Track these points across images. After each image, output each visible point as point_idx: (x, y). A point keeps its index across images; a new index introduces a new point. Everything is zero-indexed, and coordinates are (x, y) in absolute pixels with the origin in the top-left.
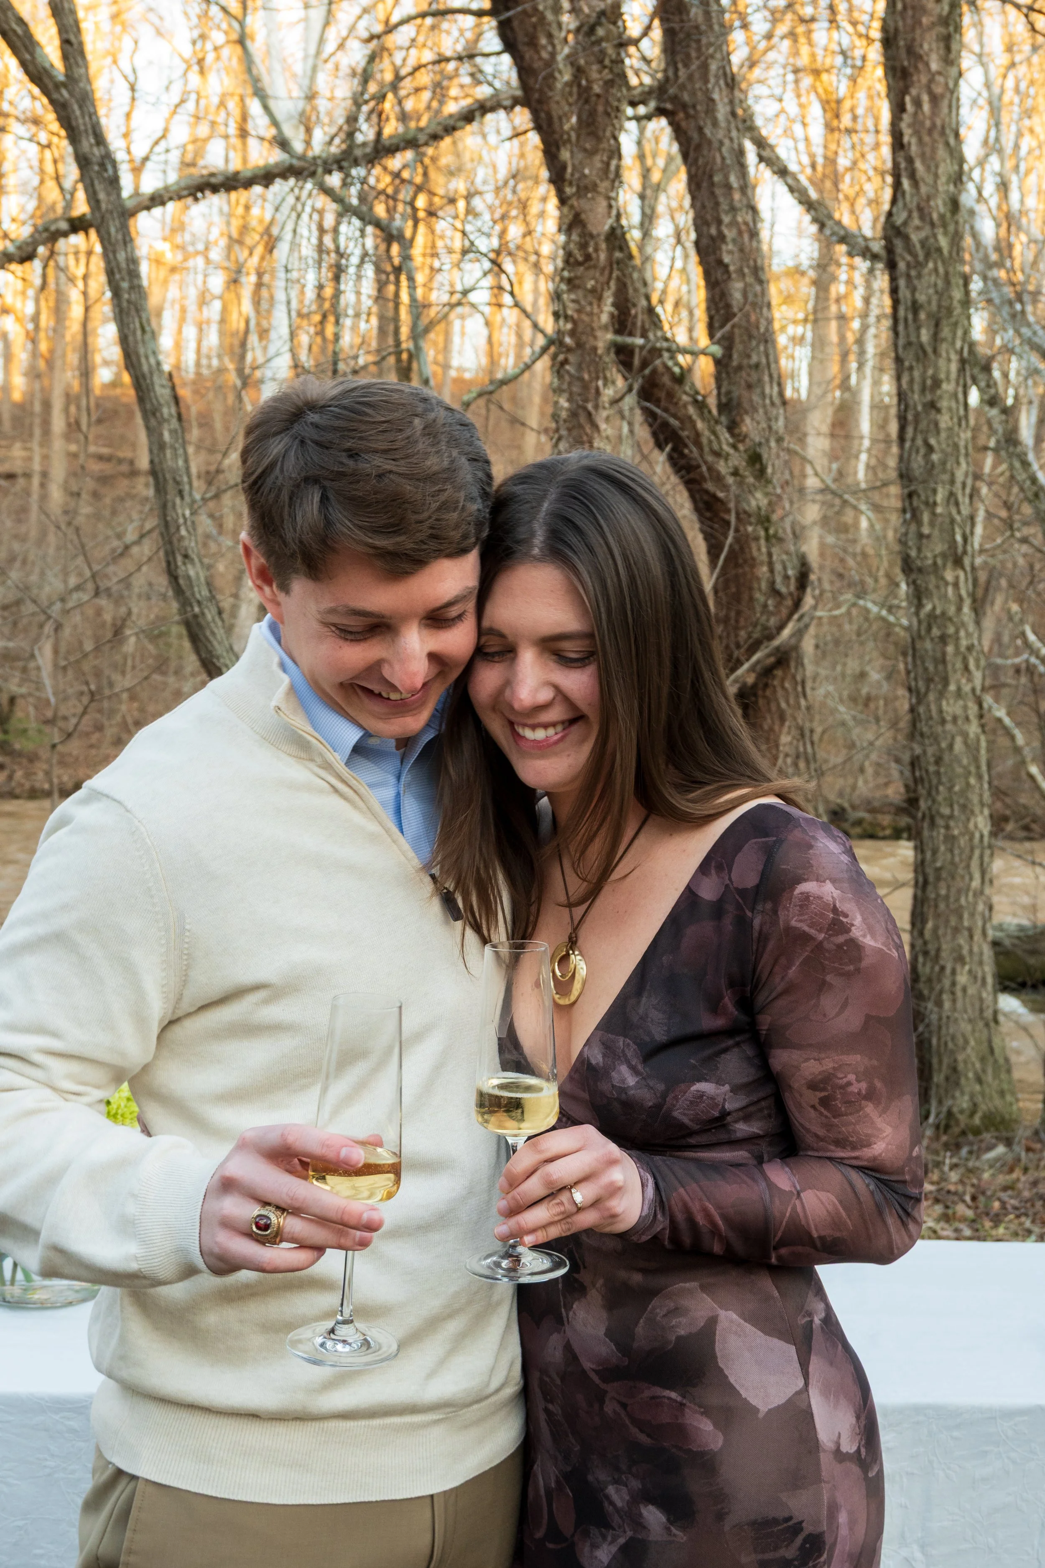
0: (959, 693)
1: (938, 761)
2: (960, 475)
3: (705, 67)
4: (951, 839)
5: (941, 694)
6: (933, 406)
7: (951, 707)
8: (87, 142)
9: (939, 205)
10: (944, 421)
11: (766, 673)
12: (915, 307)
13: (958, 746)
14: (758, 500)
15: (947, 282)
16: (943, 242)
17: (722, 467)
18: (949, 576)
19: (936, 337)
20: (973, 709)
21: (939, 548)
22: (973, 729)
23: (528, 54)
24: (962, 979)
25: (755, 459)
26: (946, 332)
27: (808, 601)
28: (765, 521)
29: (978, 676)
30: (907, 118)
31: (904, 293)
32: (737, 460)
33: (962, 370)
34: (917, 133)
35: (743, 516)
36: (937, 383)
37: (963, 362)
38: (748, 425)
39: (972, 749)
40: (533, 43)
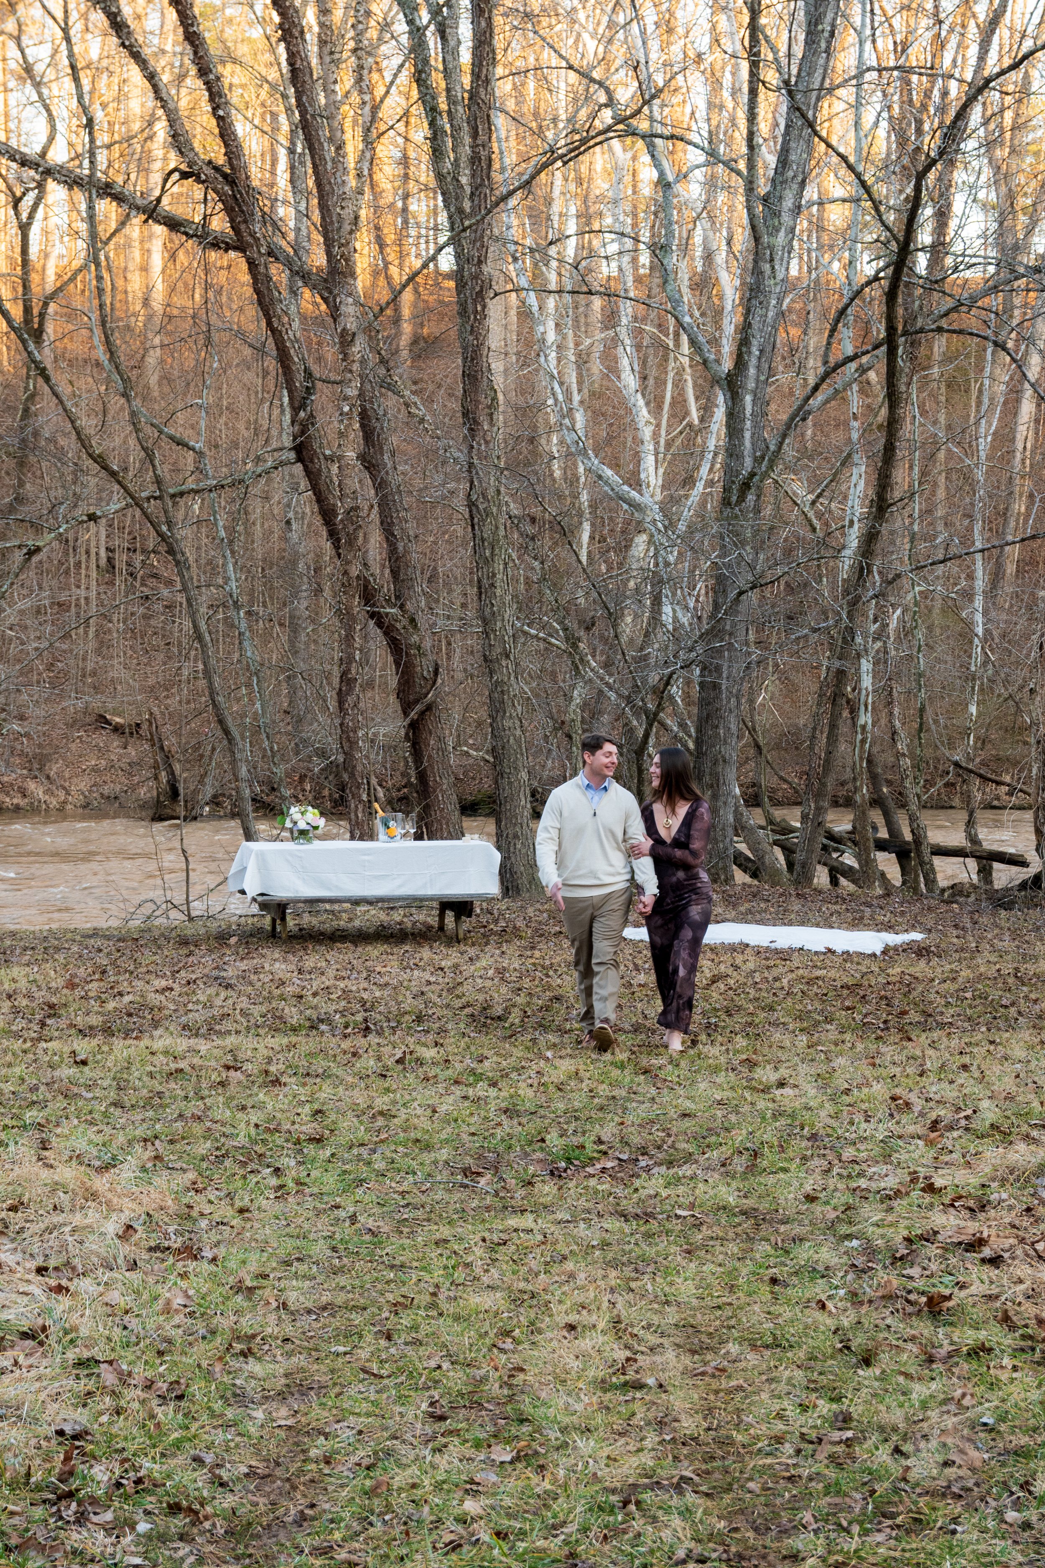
0: (511, 717)
1: (503, 748)
2: (506, 617)
3: (381, 448)
4: (510, 783)
5: (503, 718)
6: (492, 585)
7: (507, 723)
8: (179, 556)
9: (491, 492)
10: (498, 592)
11: (422, 713)
12: (483, 540)
13: (512, 740)
14: (415, 639)
15: (497, 528)
16: (495, 510)
17: (398, 625)
18: (504, 663)
19: (492, 554)
20: (518, 723)
21: (499, 651)
22: (518, 732)
23: (310, 465)
24: (519, 846)
25: (412, 621)
26: (497, 551)
27: (439, 681)
28: (419, 648)
29: (519, 708)
30: (474, 451)
31: (477, 532)
32: (405, 622)
33: (505, 568)
34: (479, 459)
35: (409, 646)
36: (494, 575)
37: (506, 564)
38: (409, 606)
39: (518, 741)
40: (312, 461)
